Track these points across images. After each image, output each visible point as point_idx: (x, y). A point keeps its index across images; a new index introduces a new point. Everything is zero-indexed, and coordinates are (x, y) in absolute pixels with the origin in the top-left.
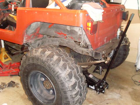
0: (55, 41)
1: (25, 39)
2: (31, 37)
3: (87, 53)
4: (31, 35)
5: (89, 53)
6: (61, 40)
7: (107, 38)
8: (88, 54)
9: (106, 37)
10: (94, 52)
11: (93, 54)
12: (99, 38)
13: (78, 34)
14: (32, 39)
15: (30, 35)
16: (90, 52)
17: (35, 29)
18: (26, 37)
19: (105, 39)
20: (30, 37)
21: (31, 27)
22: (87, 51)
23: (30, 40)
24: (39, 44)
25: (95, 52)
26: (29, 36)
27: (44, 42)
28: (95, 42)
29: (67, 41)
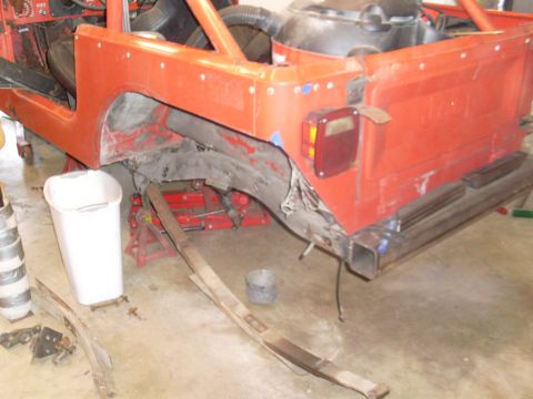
0: (216, 168)
1: (110, 149)
2: (137, 140)
3: (326, 239)
4: (136, 133)
5: (334, 242)
6: (238, 168)
7: (431, 178)
8: (330, 245)
9: (432, 173)
10: (352, 242)
11: (346, 250)
12: (383, 183)
14: (141, 147)
15: (130, 132)
16: (338, 238)
17: (150, 111)
18: (115, 142)
19: (420, 182)
20: (132, 140)
21: (128, 105)
22: (327, 234)
23: (131, 152)
24: (167, 169)
25: (356, 245)
26: (125, 136)
27: (184, 166)
28: (357, 202)
29: (257, 174)
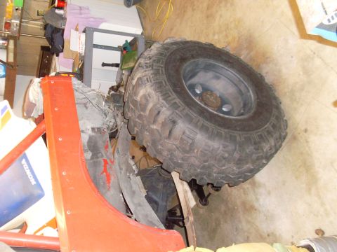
13: (94, 134)
